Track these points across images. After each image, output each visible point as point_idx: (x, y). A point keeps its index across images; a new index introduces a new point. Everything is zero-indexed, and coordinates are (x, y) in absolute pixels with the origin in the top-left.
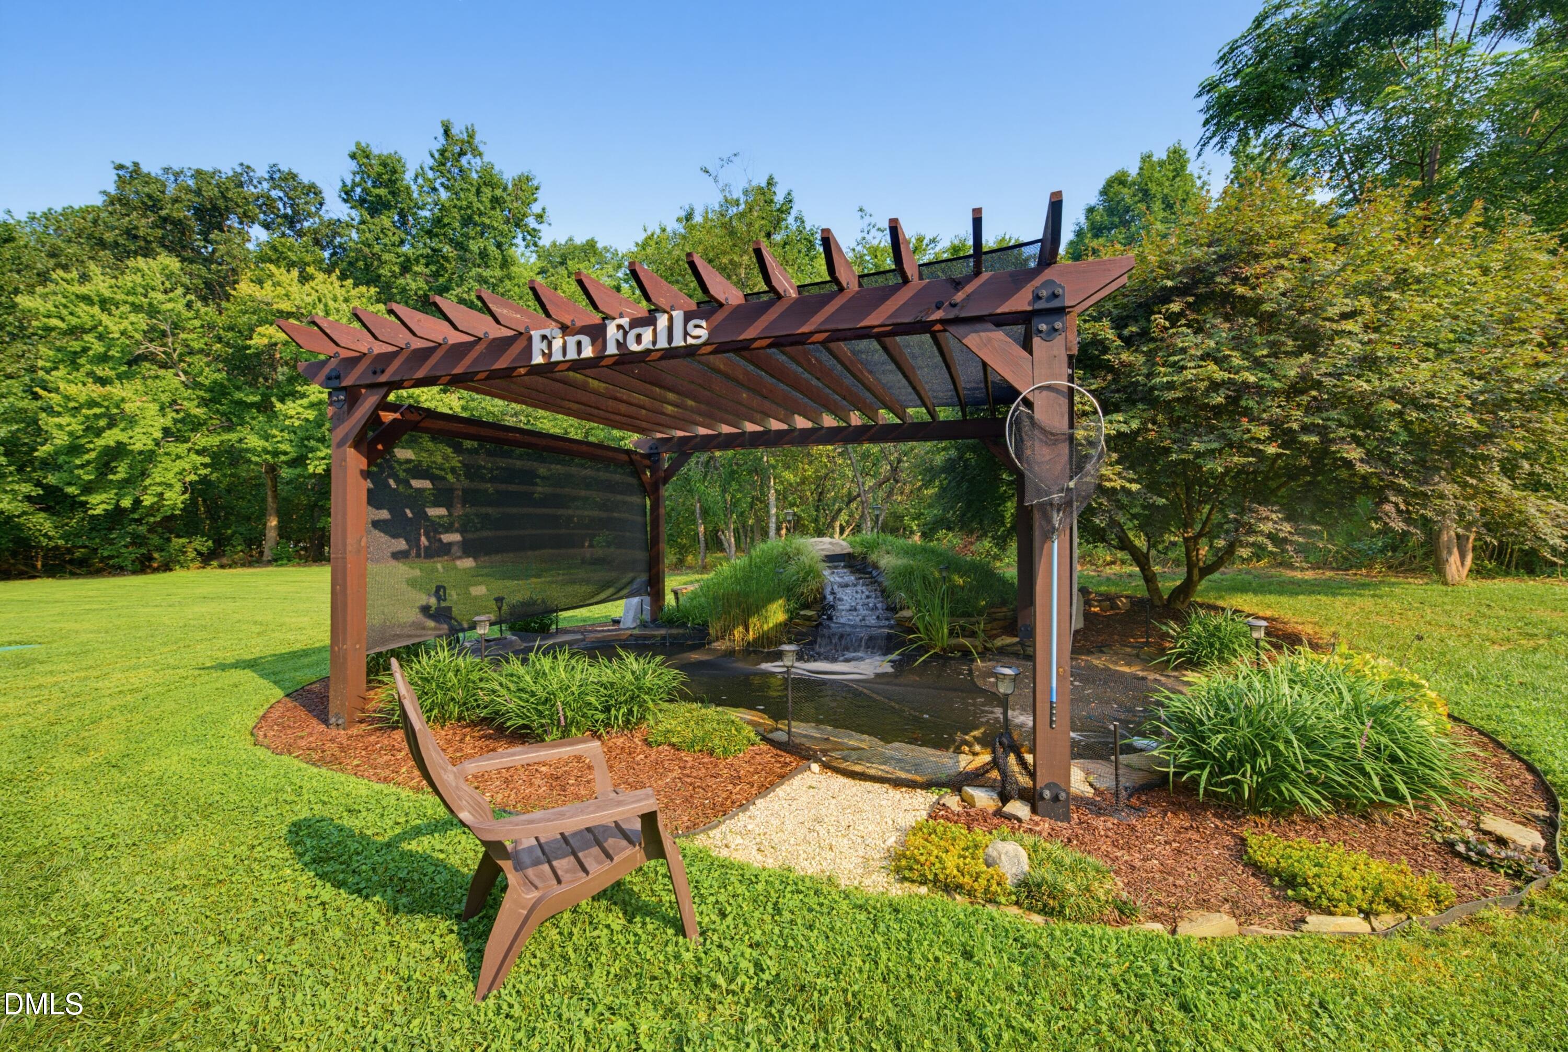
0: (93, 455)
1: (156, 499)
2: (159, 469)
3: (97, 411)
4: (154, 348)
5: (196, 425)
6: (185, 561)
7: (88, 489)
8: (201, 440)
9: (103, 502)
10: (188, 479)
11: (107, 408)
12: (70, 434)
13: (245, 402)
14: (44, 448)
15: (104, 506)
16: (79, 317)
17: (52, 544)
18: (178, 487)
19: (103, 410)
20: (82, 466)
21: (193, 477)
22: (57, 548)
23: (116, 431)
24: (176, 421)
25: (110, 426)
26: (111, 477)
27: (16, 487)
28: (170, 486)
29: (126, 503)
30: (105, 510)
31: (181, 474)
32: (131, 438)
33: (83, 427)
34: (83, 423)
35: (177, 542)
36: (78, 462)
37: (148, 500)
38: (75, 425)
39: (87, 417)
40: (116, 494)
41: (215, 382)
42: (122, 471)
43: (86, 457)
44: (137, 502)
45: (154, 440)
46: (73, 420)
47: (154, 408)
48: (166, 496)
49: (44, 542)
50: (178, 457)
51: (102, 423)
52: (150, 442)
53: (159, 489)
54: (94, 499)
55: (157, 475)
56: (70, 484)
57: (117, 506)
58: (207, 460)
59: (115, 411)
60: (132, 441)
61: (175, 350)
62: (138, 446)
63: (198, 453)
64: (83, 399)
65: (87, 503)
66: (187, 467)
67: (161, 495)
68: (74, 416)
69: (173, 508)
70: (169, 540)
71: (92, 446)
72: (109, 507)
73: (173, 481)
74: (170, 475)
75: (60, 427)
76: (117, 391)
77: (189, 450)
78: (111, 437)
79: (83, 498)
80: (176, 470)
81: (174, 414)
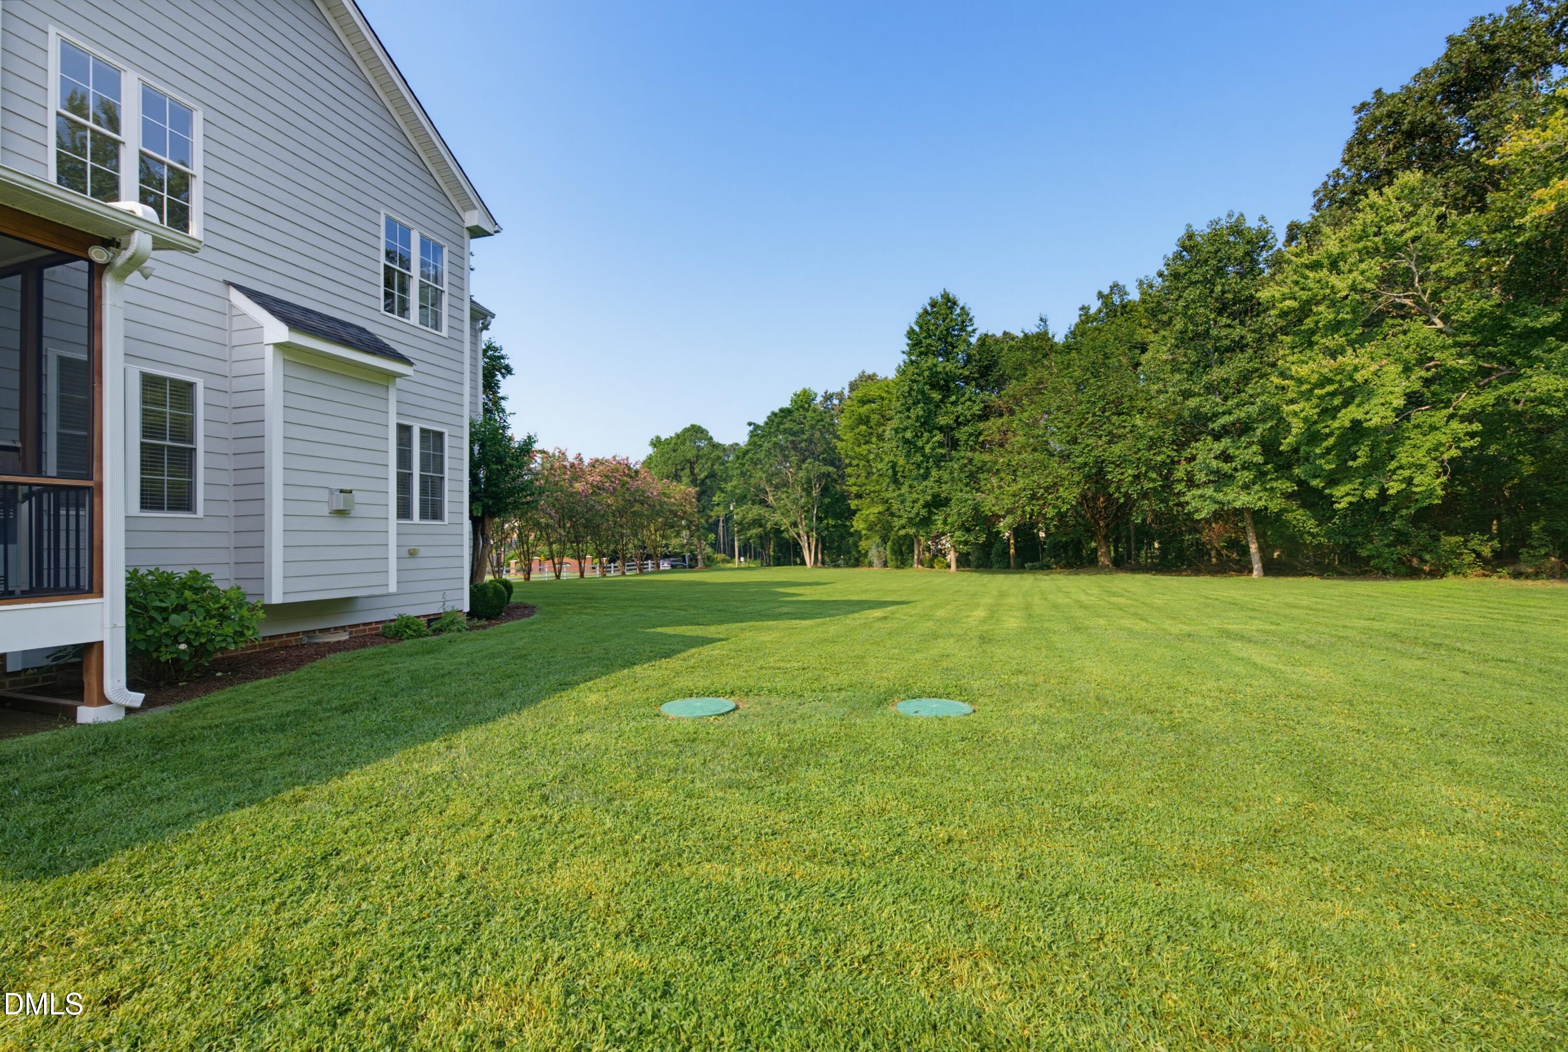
0: (1331, 441)
1: (1404, 486)
2: (1407, 447)
3: (1330, 388)
4: (1396, 295)
5: (1459, 382)
6: (1461, 565)
7: (1333, 481)
8: (1467, 402)
9: (1348, 494)
10: (1446, 456)
11: (1340, 382)
12: (1305, 420)
13: (1534, 331)
14: (1287, 440)
15: (1349, 499)
16: (1310, 290)
17: (1315, 542)
18: (1433, 467)
19: (1336, 386)
20: (1322, 456)
21: (1454, 453)
22: (1320, 545)
23: (1352, 408)
24: (1427, 382)
25: (1345, 404)
26: (1350, 463)
27: (1275, 484)
28: (1421, 467)
29: (1371, 493)
30: (1351, 503)
31: (1436, 449)
32: (1367, 413)
33: (1317, 410)
34: (1317, 406)
35: (1450, 541)
36: (1318, 451)
37: (1394, 488)
38: (1308, 409)
39: (1321, 398)
40: (1361, 484)
41: (1482, 314)
42: (1363, 454)
43: (1325, 444)
44: (1383, 491)
45: (1395, 409)
46: (1308, 406)
47: (1393, 370)
48: (1416, 481)
49: (1308, 539)
50: (1433, 428)
51: (1337, 401)
52: (1390, 413)
53: (1407, 473)
54: (1339, 491)
55: (1404, 455)
56: (1315, 477)
57: (1362, 497)
58: (1476, 427)
59: (1349, 384)
60: (1368, 417)
61: (1424, 292)
62: (1375, 421)
63: (1463, 419)
64: (1314, 378)
65: (1332, 496)
66: (1444, 439)
67: (1409, 481)
68: (1308, 400)
69: (1431, 493)
70: (1437, 539)
71: (1327, 430)
72: (1354, 500)
73: (1424, 461)
74: (1420, 454)
75: (1295, 414)
76: (1348, 359)
77: (1451, 417)
78: (1345, 417)
79: (1327, 491)
80: (1428, 445)
81: (1423, 373)
